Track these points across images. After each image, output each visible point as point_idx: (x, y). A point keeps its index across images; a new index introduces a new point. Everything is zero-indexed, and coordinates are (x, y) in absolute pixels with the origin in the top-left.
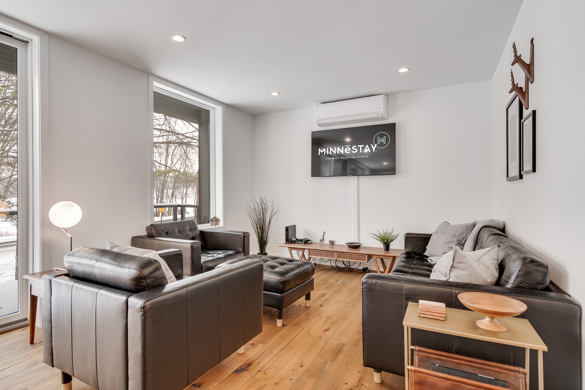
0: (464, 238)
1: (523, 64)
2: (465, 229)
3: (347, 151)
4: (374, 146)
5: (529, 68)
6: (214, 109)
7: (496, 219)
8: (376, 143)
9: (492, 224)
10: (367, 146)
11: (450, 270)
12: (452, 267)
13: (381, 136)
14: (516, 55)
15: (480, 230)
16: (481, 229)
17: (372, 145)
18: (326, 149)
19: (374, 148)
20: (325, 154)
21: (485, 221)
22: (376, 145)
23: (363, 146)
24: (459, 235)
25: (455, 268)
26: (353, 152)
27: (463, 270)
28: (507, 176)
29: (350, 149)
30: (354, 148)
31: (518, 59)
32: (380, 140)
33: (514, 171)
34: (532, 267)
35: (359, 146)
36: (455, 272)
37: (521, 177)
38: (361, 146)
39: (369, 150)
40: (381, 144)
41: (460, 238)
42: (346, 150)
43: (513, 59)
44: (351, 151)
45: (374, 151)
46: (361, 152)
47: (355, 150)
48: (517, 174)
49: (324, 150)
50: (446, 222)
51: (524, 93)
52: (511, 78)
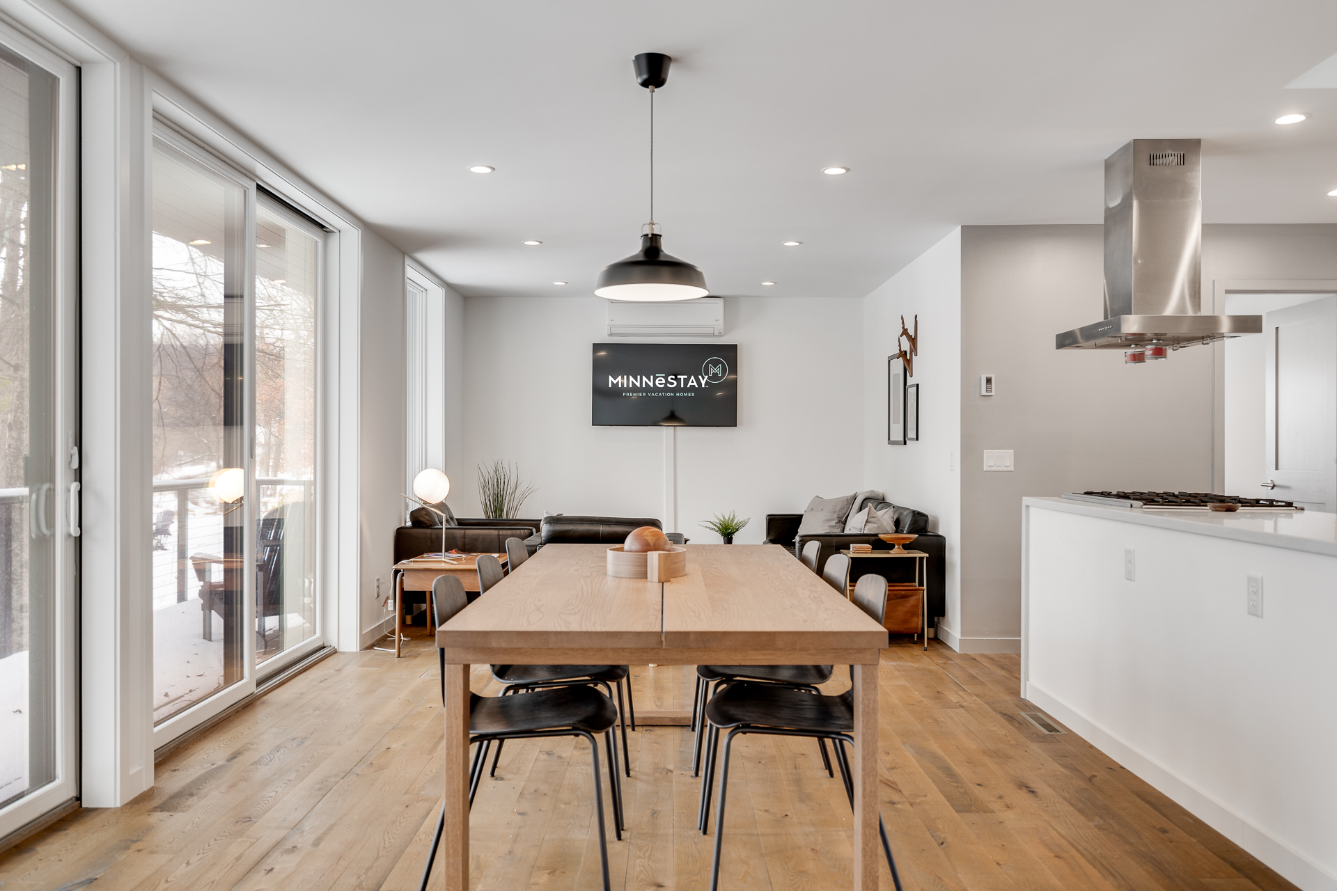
0: (845, 514)
1: (909, 337)
2: (845, 502)
3: (660, 384)
4: (703, 379)
5: (913, 341)
6: (424, 292)
7: (875, 490)
8: (707, 373)
9: (872, 496)
10: (692, 378)
11: (865, 525)
12: (866, 522)
13: (715, 363)
14: (903, 328)
15: (862, 503)
16: (863, 501)
17: (700, 377)
18: (623, 378)
19: (703, 382)
20: (620, 386)
21: (867, 492)
22: (707, 377)
23: (686, 377)
24: (840, 511)
25: (869, 522)
26: (669, 385)
27: (874, 523)
28: (889, 439)
29: (664, 381)
30: (672, 379)
31: (905, 332)
32: (712, 371)
33: (897, 435)
34: (919, 518)
35: (678, 377)
36: (869, 525)
37: (905, 443)
38: (682, 377)
39: (695, 384)
40: (715, 377)
41: (841, 514)
42: (657, 382)
43: (902, 331)
44: (665, 384)
45: (703, 386)
46: (682, 386)
47: (673, 384)
48: (902, 439)
49: (619, 378)
50: (817, 497)
51: (908, 360)
52: (898, 344)
